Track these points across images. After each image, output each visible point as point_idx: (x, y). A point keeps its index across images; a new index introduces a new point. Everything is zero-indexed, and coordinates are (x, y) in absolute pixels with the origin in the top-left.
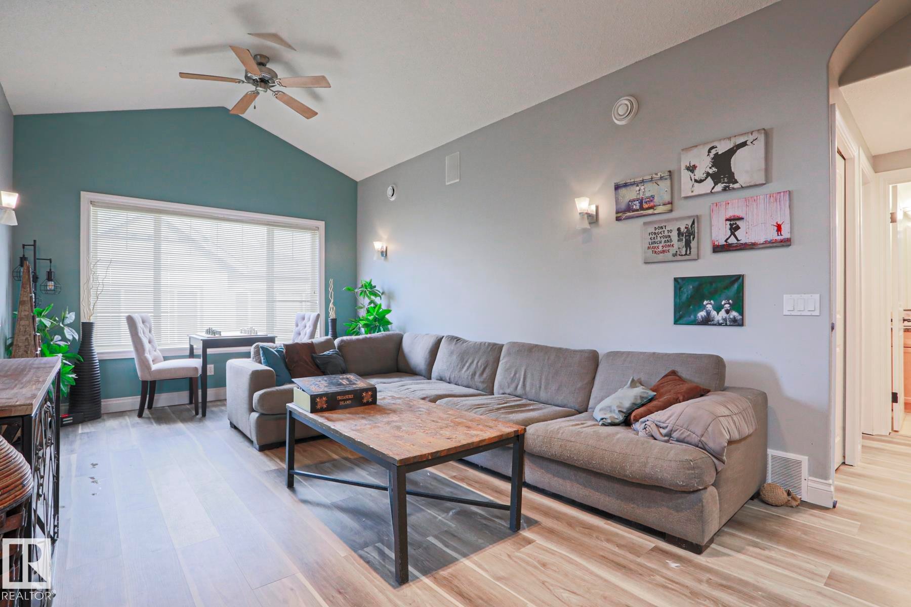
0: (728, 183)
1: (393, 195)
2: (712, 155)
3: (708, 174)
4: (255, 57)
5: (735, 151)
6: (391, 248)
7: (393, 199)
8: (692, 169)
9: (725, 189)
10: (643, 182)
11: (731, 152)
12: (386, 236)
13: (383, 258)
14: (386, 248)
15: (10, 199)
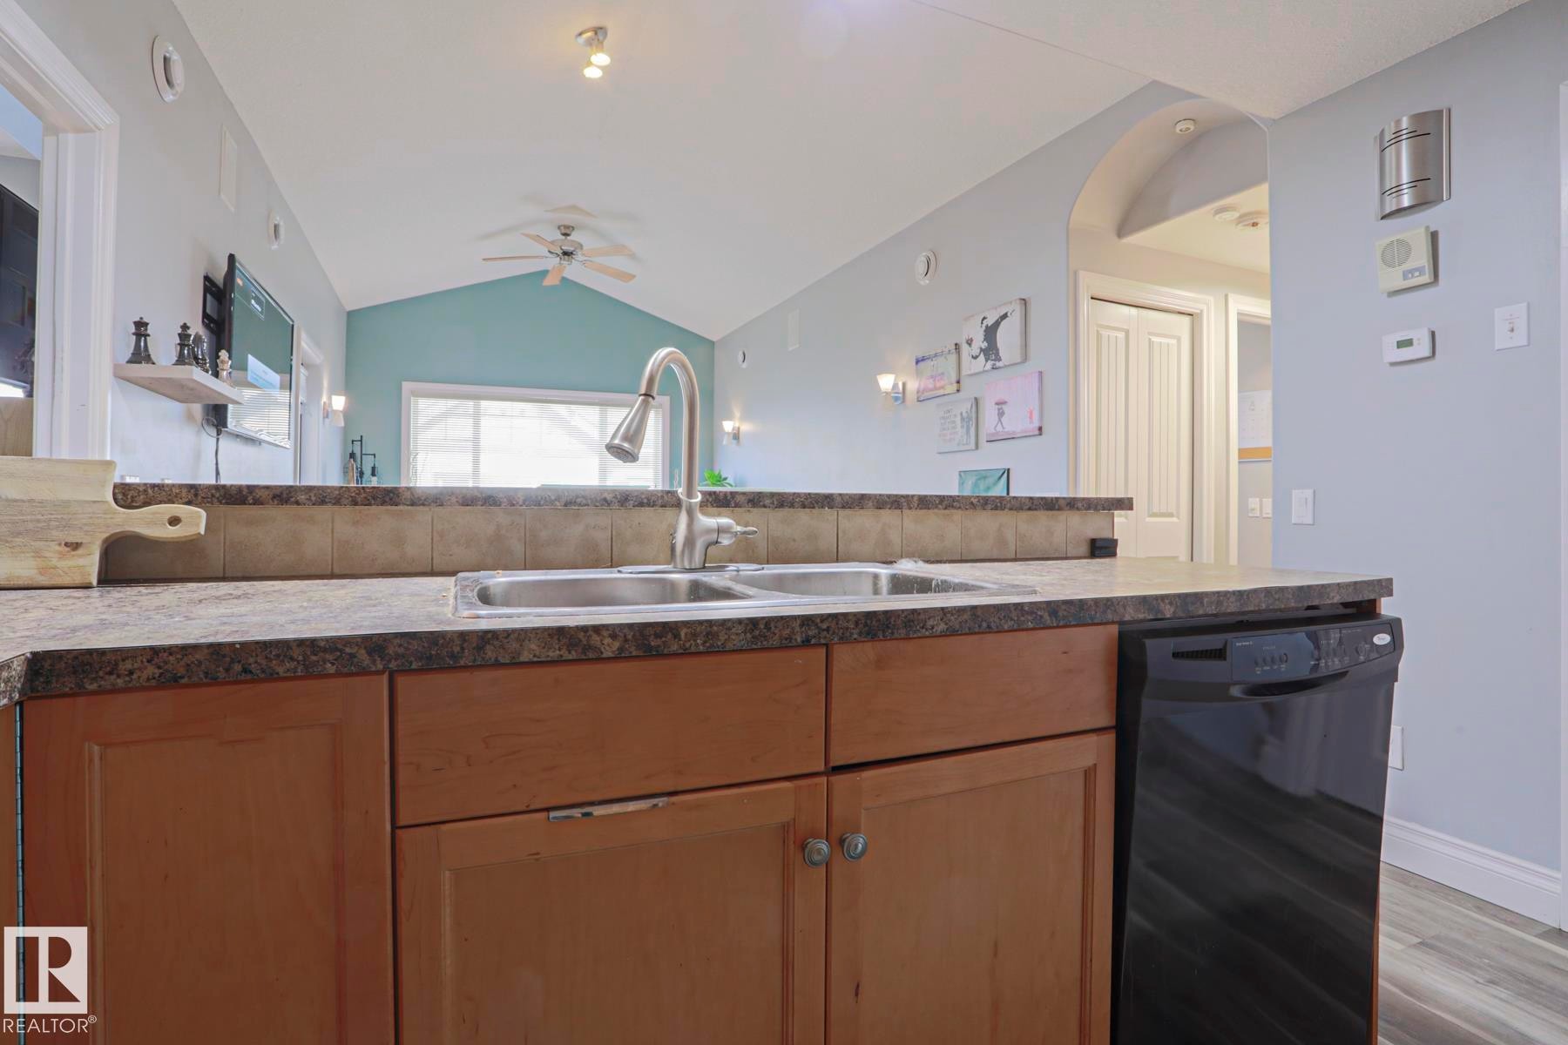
0: (995, 360)
1: (744, 361)
2: (984, 325)
3: (981, 350)
4: (559, 228)
5: (1000, 323)
6: (745, 427)
7: (744, 365)
8: (969, 342)
9: (994, 368)
10: (936, 355)
11: (997, 324)
12: (737, 414)
13: (735, 442)
14: (739, 428)
15: (339, 402)
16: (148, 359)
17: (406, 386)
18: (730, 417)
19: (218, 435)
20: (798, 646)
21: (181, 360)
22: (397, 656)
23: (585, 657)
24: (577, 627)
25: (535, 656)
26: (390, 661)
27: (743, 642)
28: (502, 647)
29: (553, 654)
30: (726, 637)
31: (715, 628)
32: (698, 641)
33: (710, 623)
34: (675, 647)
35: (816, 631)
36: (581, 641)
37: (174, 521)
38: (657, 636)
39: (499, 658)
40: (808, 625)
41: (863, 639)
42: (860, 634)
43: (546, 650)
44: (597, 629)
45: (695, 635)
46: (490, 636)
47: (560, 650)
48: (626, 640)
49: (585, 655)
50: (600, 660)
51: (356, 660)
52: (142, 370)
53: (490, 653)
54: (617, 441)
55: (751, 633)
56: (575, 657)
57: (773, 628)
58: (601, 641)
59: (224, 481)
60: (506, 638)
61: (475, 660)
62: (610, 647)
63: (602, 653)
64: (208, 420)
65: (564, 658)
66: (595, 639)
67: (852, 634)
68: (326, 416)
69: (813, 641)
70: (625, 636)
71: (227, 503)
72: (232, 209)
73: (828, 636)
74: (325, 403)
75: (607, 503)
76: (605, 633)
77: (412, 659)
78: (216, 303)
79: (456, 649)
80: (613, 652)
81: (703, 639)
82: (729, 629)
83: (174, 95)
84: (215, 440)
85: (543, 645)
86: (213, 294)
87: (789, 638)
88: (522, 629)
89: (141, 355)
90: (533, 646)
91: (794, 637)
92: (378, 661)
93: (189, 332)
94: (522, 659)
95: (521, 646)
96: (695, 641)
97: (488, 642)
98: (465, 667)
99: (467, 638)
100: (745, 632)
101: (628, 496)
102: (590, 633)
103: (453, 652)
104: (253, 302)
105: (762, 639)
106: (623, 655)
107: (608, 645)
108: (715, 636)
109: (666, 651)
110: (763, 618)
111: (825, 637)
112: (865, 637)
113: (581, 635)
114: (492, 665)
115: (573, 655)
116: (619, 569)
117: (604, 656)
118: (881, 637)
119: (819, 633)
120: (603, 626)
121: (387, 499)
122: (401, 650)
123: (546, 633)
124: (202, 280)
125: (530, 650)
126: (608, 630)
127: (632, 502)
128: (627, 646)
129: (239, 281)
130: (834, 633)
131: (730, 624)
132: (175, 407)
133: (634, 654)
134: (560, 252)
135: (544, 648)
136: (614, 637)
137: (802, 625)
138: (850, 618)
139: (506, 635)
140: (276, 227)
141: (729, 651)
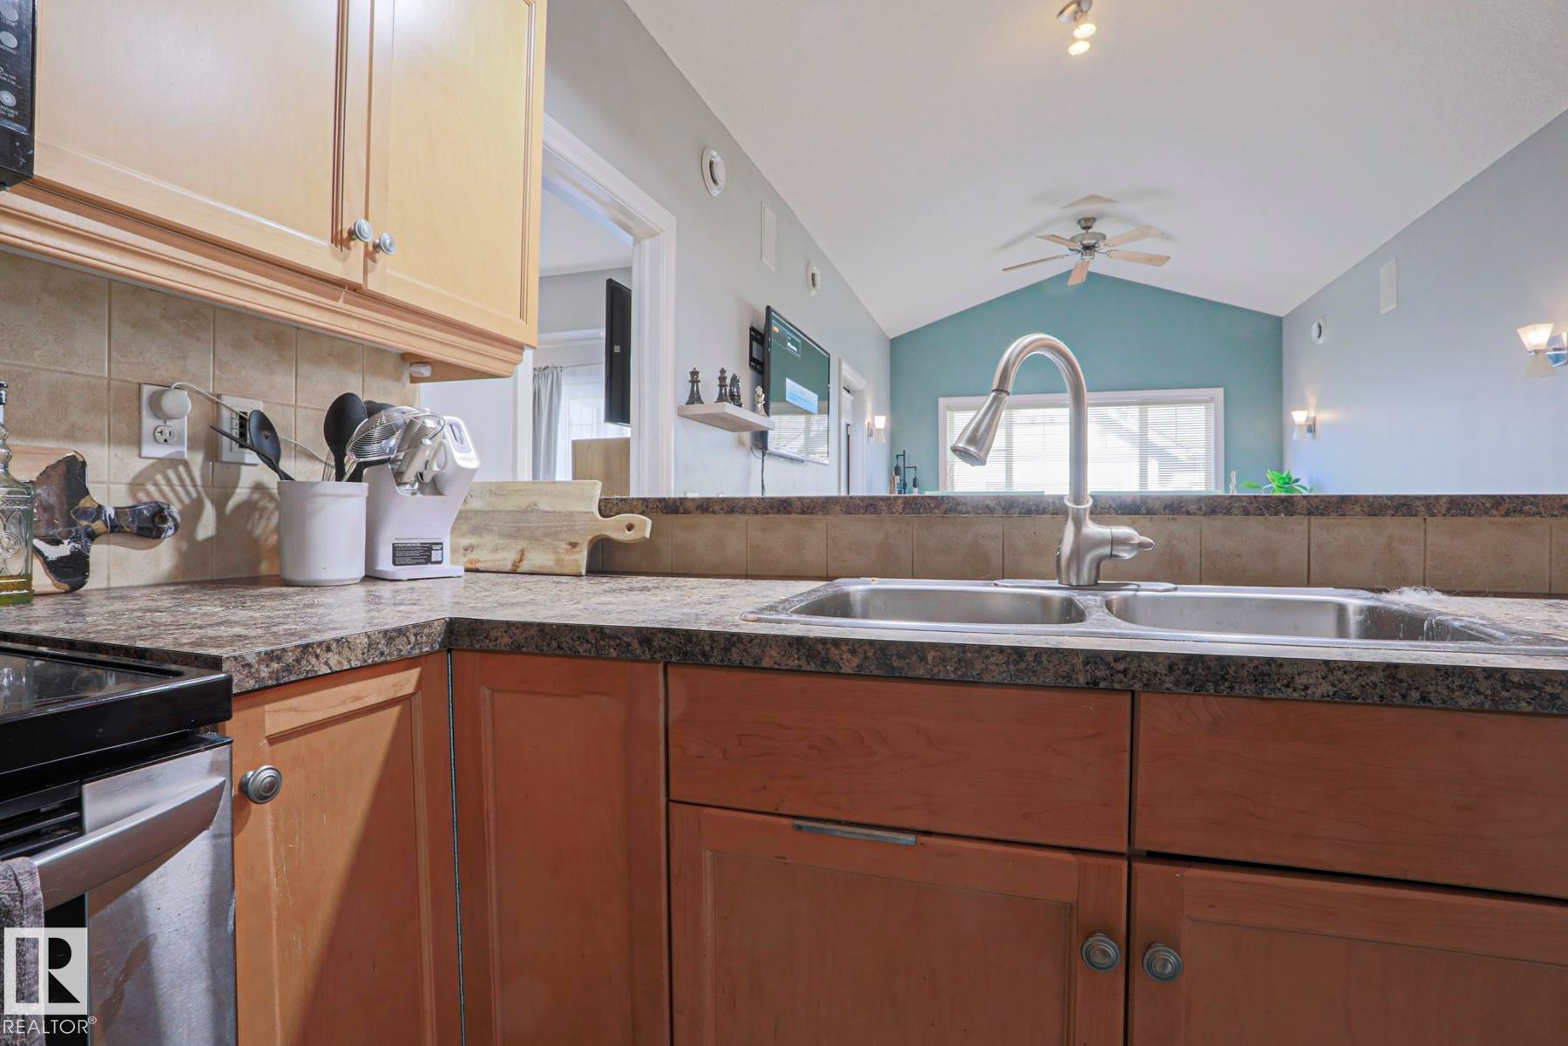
1: (1319, 336)
6: (1323, 417)
7: (1321, 341)
12: (1312, 400)
13: (1309, 435)
14: (1315, 419)
15: (881, 422)
16: (699, 401)
17: (942, 401)
18: (1303, 407)
19: (763, 456)
20: (1078, 689)
21: (721, 398)
22: (661, 649)
23: (824, 671)
24: (816, 638)
25: (775, 663)
26: (655, 652)
27: (1004, 675)
28: (745, 650)
29: (793, 663)
30: (983, 666)
31: (969, 654)
32: (949, 667)
33: (963, 648)
34: (920, 672)
35: (1108, 672)
36: (820, 653)
37: (630, 527)
38: (900, 657)
39: (744, 661)
40: (1096, 663)
41: (1180, 691)
42: (1177, 683)
43: (785, 658)
44: (836, 642)
45: (944, 660)
46: (735, 639)
47: (799, 659)
48: (866, 658)
49: (824, 668)
50: (839, 675)
51: (630, 648)
52: (696, 409)
53: (735, 655)
54: (961, 445)
55: (1015, 666)
56: (813, 669)
57: (1045, 662)
58: (840, 655)
59: (769, 494)
60: (750, 642)
61: (722, 661)
62: (849, 664)
63: (841, 668)
64: (756, 444)
65: (803, 669)
66: (834, 654)
67: (1162, 682)
68: (870, 434)
69: (1102, 685)
70: (865, 653)
71: (667, 513)
72: (773, 269)
73: (1124, 680)
74: (868, 424)
75: (989, 510)
76: (844, 648)
77: (672, 653)
78: (760, 347)
79: (707, 649)
80: (853, 668)
81: (954, 666)
82: (987, 657)
83: (719, 189)
84: (761, 460)
85: (783, 653)
86: (757, 340)
87: (1068, 677)
88: (764, 635)
89: (695, 398)
90: (774, 653)
91: (1075, 676)
92: (647, 652)
93: (726, 375)
94: (764, 665)
95: (763, 651)
96: (945, 666)
97: (734, 645)
98: (714, 666)
99: (716, 639)
100: (1007, 664)
101: (1013, 502)
102: (829, 645)
103: (704, 651)
104: (789, 344)
105: (1030, 673)
106: (863, 673)
107: (848, 661)
108: (969, 663)
109: (910, 674)
110: (1031, 649)
111: (1121, 682)
112: (1186, 688)
113: (820, 647)
114: (737, 667)
115: (812, 667)
116: (996, 582)
117: (843, 671)
118: (1212, 691)
119: (1112, 675)
120: (843, 640)
121: (782, 509)
122: (663, 644)
123: (786, 642)
124: (748, 331)
125: (771, 657)
126: (847, 644)
127: (1017, 509)
128: (867, 664)
129: (776, 329)
130: (1134, 677)
131: (988, 652)
132: (727, 436)
133: (874, 673)
134: (1079, 247)
135: (784, 656)
136: (853, 652)
137: (1086, 663)
138: (1160, 660)
139: (749, 640)
140: (813, 275)
141: (987, 683)
